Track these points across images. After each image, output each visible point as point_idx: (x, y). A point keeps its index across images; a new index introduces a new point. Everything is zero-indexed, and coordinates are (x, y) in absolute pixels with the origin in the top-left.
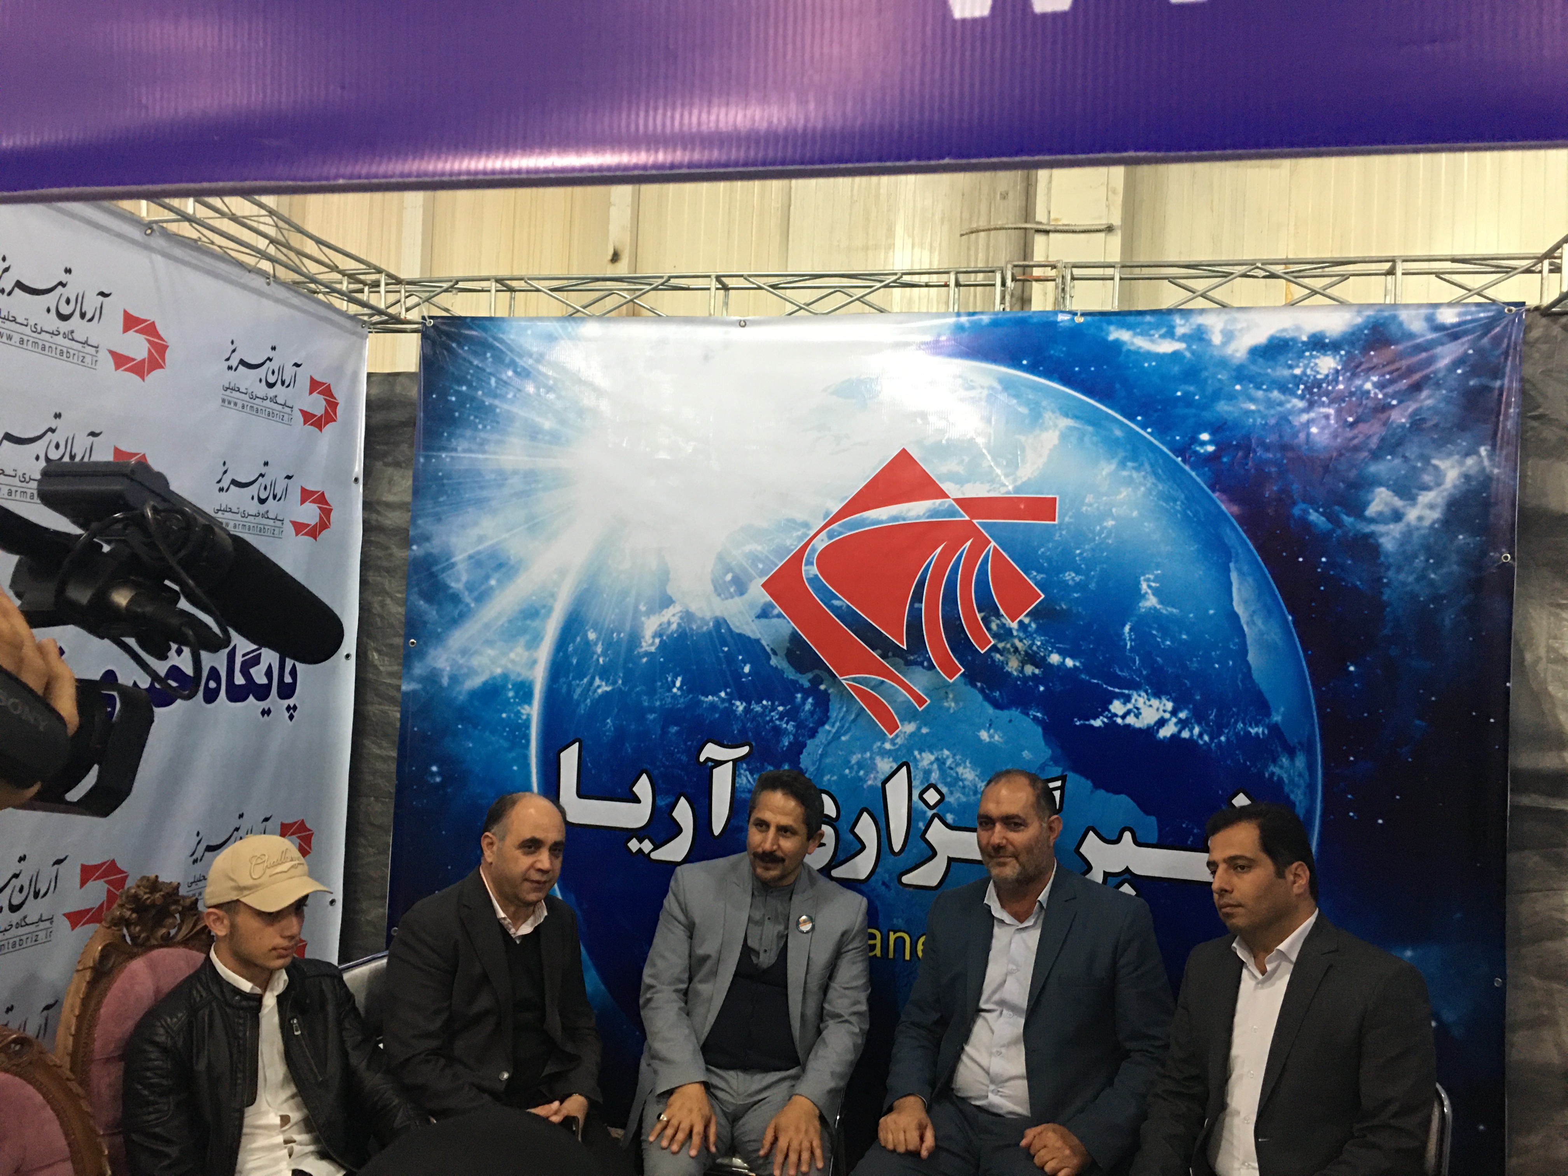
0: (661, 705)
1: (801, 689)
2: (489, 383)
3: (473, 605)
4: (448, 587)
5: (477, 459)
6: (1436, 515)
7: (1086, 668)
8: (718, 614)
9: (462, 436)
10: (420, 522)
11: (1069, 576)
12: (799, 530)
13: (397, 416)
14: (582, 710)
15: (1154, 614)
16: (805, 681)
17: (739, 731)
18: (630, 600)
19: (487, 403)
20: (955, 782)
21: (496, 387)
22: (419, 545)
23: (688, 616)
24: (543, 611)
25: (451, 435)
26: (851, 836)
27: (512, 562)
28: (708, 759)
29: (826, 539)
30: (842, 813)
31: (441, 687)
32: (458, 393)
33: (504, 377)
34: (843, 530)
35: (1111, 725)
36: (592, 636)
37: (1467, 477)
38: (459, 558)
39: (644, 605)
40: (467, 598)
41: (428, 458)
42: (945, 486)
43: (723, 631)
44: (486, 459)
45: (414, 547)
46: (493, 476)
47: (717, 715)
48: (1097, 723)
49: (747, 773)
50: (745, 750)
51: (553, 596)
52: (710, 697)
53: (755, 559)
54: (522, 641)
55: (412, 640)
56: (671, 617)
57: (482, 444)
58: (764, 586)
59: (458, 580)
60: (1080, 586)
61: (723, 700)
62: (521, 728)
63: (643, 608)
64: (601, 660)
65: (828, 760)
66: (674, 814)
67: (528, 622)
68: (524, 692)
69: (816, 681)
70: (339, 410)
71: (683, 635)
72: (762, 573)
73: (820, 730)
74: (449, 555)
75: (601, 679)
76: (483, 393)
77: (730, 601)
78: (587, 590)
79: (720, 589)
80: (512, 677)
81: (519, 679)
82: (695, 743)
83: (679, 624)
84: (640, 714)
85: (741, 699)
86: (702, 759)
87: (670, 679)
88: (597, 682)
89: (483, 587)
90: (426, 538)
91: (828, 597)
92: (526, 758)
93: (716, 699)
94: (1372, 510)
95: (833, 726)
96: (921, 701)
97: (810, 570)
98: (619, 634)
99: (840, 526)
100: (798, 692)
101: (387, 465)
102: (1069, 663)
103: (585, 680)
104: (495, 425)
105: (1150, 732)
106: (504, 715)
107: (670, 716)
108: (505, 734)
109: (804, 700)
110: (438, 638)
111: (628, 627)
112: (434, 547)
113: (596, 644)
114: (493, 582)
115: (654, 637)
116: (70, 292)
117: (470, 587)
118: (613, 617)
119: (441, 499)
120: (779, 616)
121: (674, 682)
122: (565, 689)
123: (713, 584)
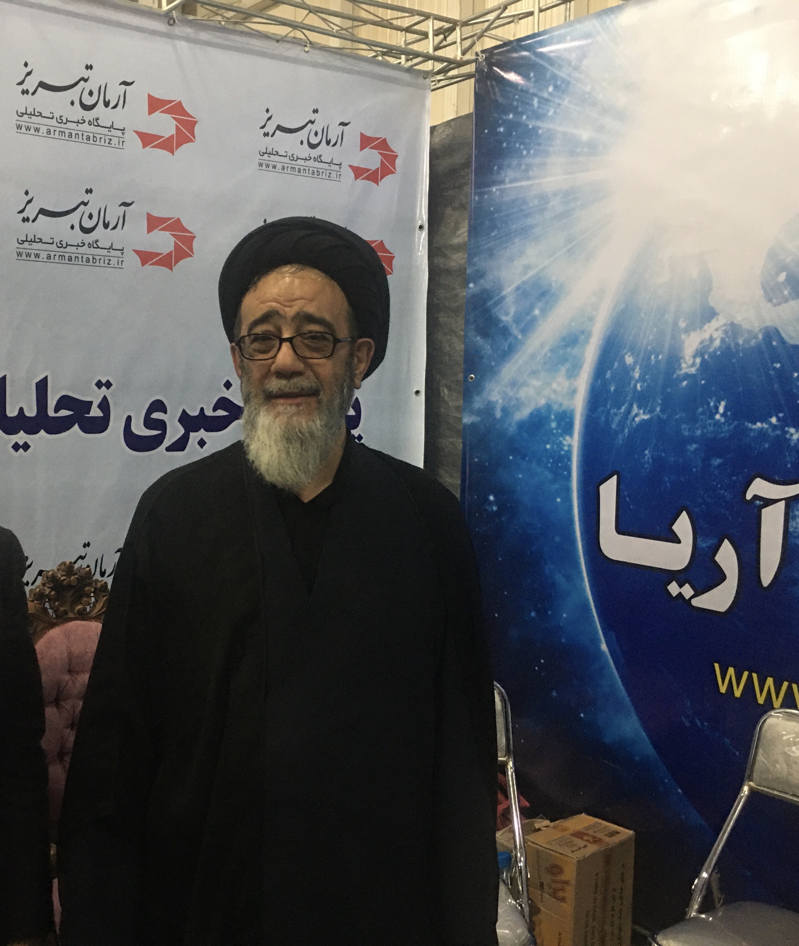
0: (703, 435)
2: (533, 105)
3: (520, 337)
4: (499, 321)
5: (521, 187)
8: (768, 324)
9: (509, 166)
10: (476, 260)
13: (458, 159)
14: (620, 440)
18: (669, 318)
19: (530, 126)
21: (539, 108)
22: (475, 283)
23: (733, 329)
24: (583, 338)
25: (500, 168)
27: (554, 289)
28: (756, 497)
31: (495, 419)
32: (506, 123)
33: (545, 95)
36: (629, 360)
38: (508, 290)
39: (684, 322)
40: (515, 331)
41: (481, 194)
43: (774, 343)
44: (531, 185)
45: (471, 285)
46: (536, 202)
47: (767, 445)
51: (591, 319)
52: (759, 424)
54: (563, 369)
55: (472, 376)
56: (714, 333)
57: (526, 171)
59: (507, 314)
61: (774, 427)
62: (564, 460)
63: (682, 324)
64: (639, 387)
66: (717, 558)
67: (569, 349)
68: (566, 422)
70: (398, 162)
71: (727, 353)
74: (500, 289)
75: (639, 407)
76: (528, 117)
77: (784, 306)
78: (625, 311)
79: (772, 294)
80: (555, 407)
81: (562, 409)
82: (741, 478)
83: (723, 340)
84: (680, 443)
85: (796, 426)
86: (749, 496)
87: (712, 404)
88: (635, 410)
89: (529, 318)
90: (480, 275)
92: (568, 490)
93: (765, 426)
98: (657, 356)
101: (454, 209)
103: (623, 409)
104: (537, 147)
106: (548, 447)
107: (712, 446)
108: (549, 465)
110: (493, 372)
111: (666, 350)
112: (486, 283)
113: (633, 369)
114: (537, 312)
115: (694, 357)
117: (517, 320)
118: (651, 337)
119: (493, 234)
121: (717, 408)
122: (603, 419)
123: (764, 288)
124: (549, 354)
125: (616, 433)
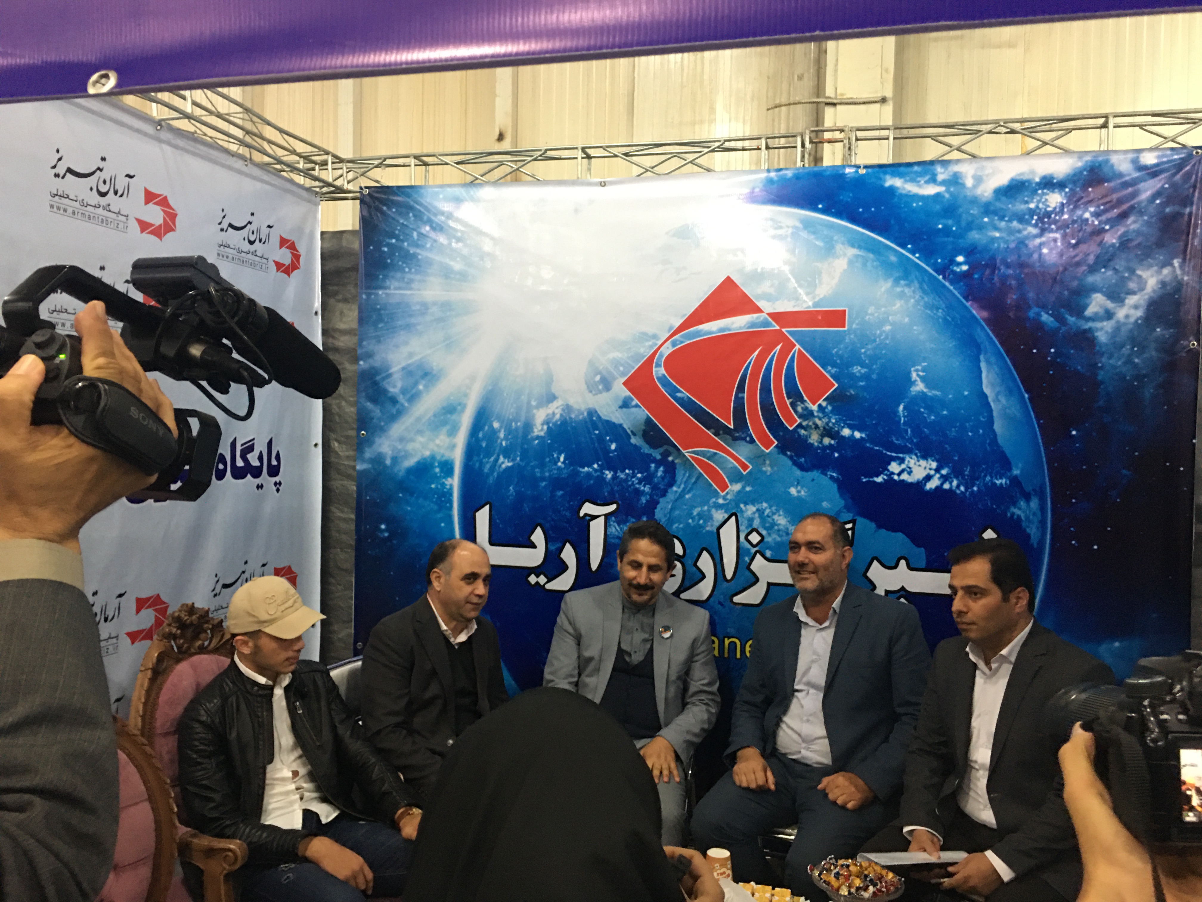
0: (550, 476)
1: (654, 461)
2: (412, 237)
3: (406, 405)
4: (389, 392)
5: (406, 295)
6: (1139, 313)
7: (871, 439)
8: (591, 406)
9: (393, 277)
10: (365, 343)
11: (857, 370)
12: (649, 341)
13: (343, 263)
14: (491, 480)
15: (923, 396)
16: (657, 454)
17: (608, 492)
18: (524, 398)
19: (411, 252)
20: (772, 527)
21: (418, 240)
22: (364, 361)
23: (568, 408)
24: (459, 408)
25: (386, 277)
26: (695, 569)
27: (435, 372)
28: (586, 515)
29: (670, 347)
30: (688, 551)
31: (385, 466)
32: (388, 245)
33: (423, 231)
34: (683, 340)
35: (890, 481)
36: (496, 425)
37: (1163, 284)
38: (395, 369)
39: (535, 401)
40: (401, 399)
41: (369, 295)
42: (761, 304)
43: (594, 418)
44: (411, 294)
45: (361, 363)
46: (418, 307)
47: (592, 482)
48: (879, 479)
49: (616, 524)
50: (614, 507)
51: (466, 395)
52: (586, 469)
53: (616, 363)
54: (445, 430)
55: (363, 432)
56: (555, 409)
57: (408, 283)
58: (625, 384)
59: (394, 386)
60: (866, 377)
61: (596, 471)
62: (445, 496)
63: (534, 403)
64: (504, 444)
65: (677, 512)
66: (562, 556)
67: (448, 416)
68: (447, 468)
69: (665, 455)
70: (302, 260)
71: (564, 423)
72: (623, 374)
73: (669, 491)
74: (388, 368)
75: (505, 457)
76: (408, 245)
77: (599, 396)
78: (491, 391)
79: (591, 388)
80: (438, 458)
81: (444, 459)
82: (576, 503)
83: (561, 415)
84: (534, 482)
85: (609, 469)
86: (582, 514)
87: (555, 456)
88: (501, 459)
89: (414, 391)
90: (369, 355)
91: (673, 391)
92: (450, 517)
93: (591, 470)
94: (1090, 311)
95: (679, 487)
96: (745, 467)
97: (659, 371)
99: (681, 336)
100: (653, 462)
101: (339, 301)
102: (857, 435)
103: (492, 459)
104: (418, 268)
105: (919, 485)
106: (433, 486)
107: (556, 483)
108: (435, 500)
109: (657, 468)
110: (383, 430)
111: (523, 419)
112: (376, 362)
113: (499, 431)
114: (421, 387)
115: (543, 424)
116: (105, 175)
117: (404, 391)
118: (512, 410)
119: (380, 325)
120: (637, 406)
121: (559, 459)
122: (477, 465)
123: (586, 383)
124: (432, 419)
125: (488, 476)
